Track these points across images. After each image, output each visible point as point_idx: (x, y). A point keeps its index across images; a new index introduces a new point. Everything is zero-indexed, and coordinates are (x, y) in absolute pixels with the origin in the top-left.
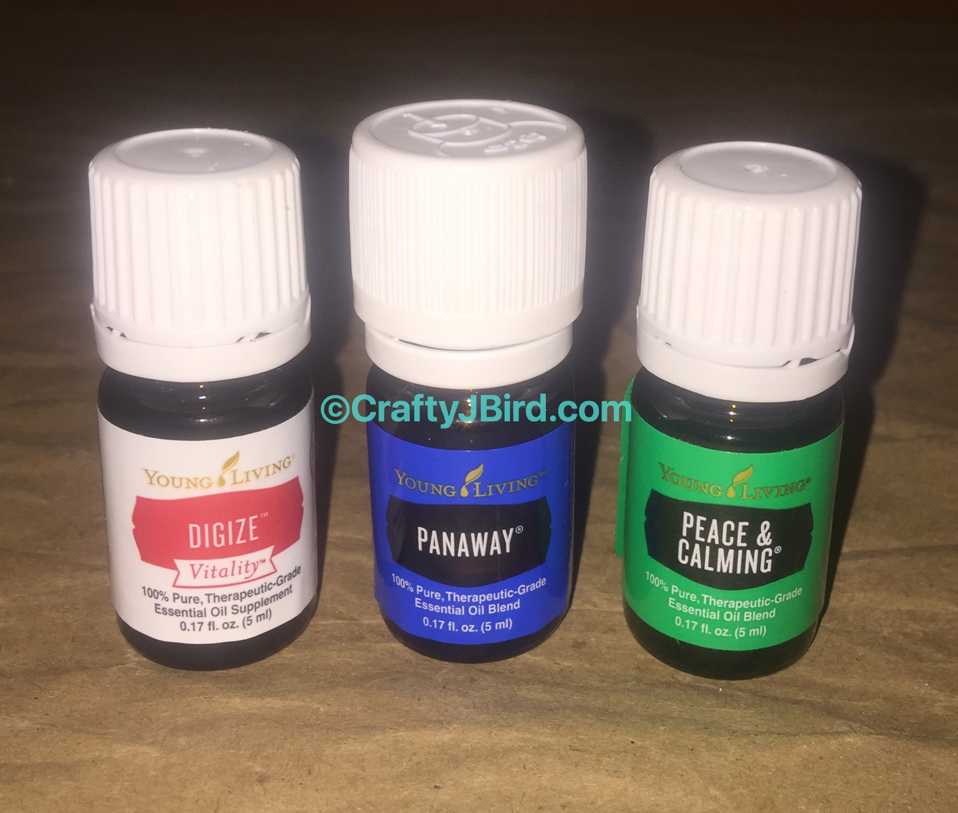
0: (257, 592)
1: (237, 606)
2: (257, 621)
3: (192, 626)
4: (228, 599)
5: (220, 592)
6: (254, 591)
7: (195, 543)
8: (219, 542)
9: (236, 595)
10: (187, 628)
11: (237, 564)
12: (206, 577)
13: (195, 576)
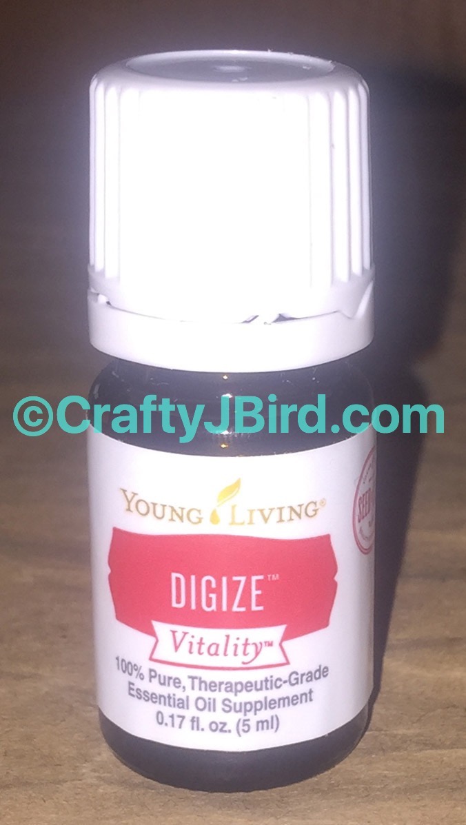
0: (259, 687)
1: (230, 701)
2: (258, 730)
3: (171, 719)
4: (217, 688)
5: (208, 676)
6: (254, 684)
7: (178, 601)
8: (209, 604)
9: (229, 685)
10: (165, 721)
11: (232, 641)
12: (191, 652)
13: (177, 648)
